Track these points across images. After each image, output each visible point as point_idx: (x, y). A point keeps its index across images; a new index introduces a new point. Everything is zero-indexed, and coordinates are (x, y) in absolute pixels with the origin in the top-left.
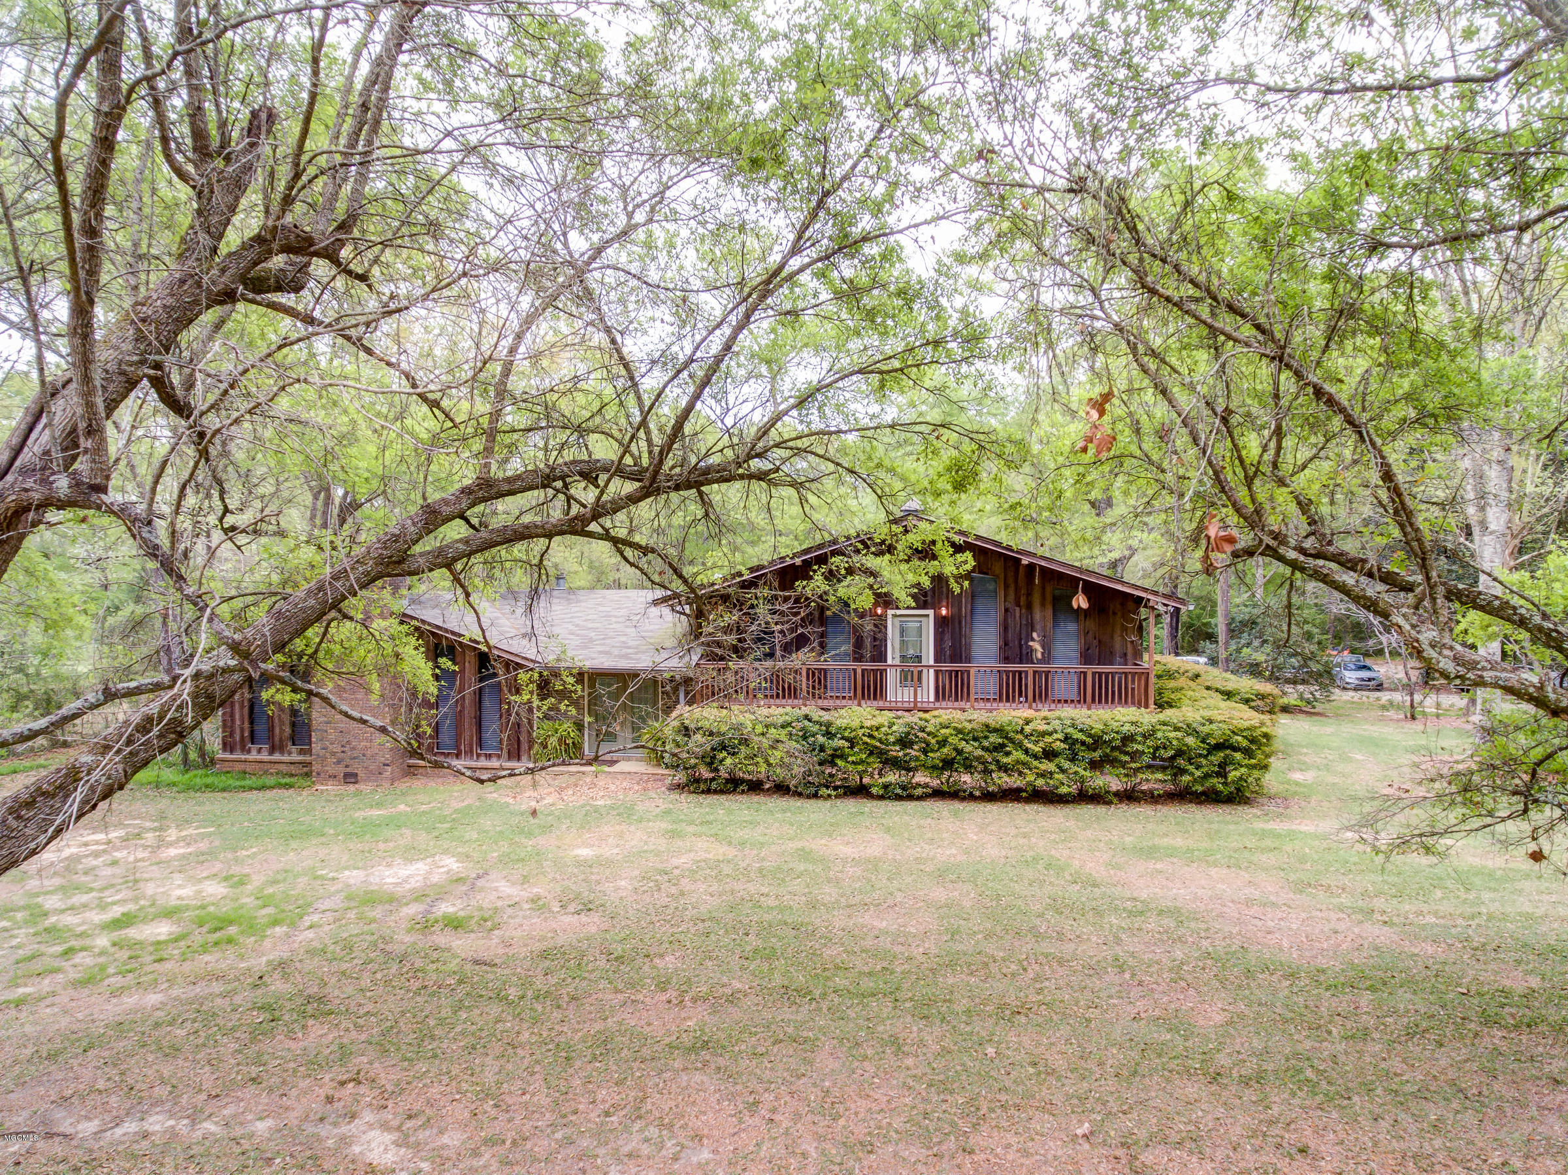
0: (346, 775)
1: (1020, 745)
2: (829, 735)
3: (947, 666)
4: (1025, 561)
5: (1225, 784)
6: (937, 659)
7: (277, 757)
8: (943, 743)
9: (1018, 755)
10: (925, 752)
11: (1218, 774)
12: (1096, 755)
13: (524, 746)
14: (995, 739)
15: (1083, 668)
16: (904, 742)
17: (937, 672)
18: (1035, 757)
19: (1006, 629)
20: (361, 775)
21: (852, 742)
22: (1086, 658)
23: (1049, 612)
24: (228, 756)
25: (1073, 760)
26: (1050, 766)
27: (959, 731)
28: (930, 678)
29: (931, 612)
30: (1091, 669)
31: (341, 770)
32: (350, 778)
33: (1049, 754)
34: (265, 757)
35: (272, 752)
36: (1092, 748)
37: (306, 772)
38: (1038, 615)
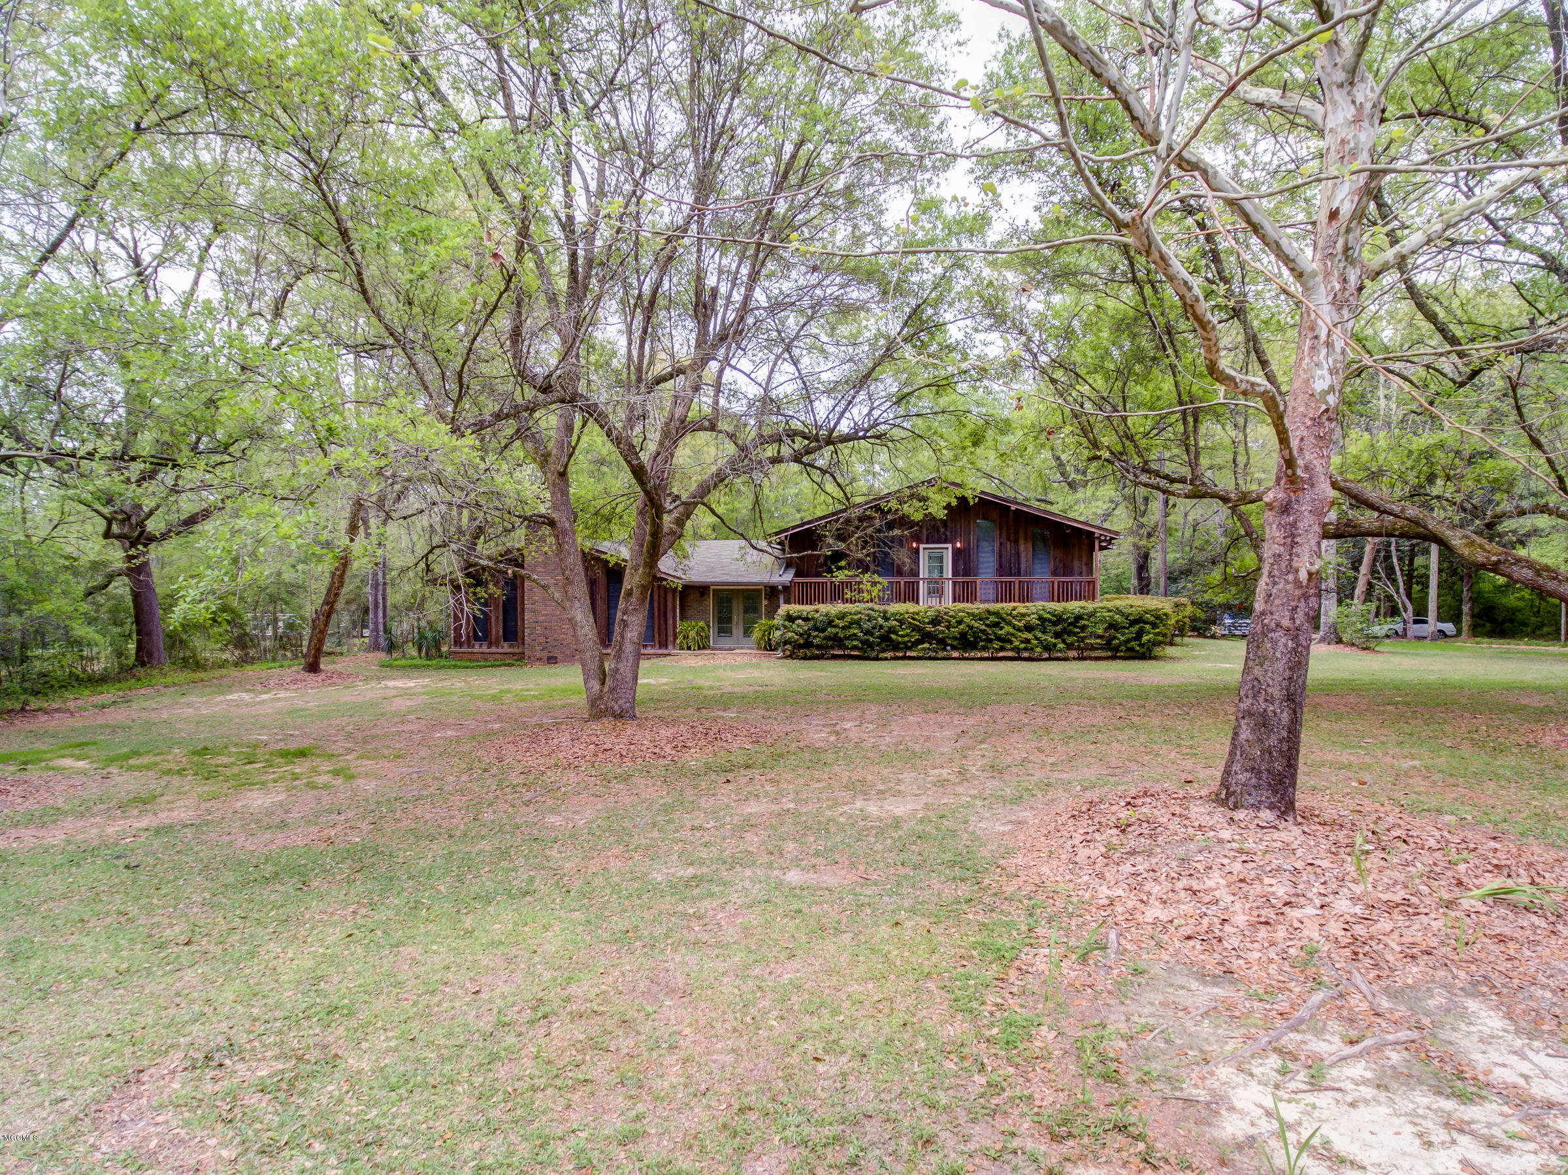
0: (549, 658)
1: (1009, 623)
2: (886, 619)
3: (961, 579)
4: (1013, 507)
5: (1140, 645)
6: (955, 573)
7: (494, 650)
8: (960, 622)
9: (1008, 629)
10: (948, 628)
11: (1135, 639)
12: (1059, 628)
13: (671, 639)
14: (993, 619)
15: (1053, 579)
16: (935, 621)
17: (954, 583)
18: (1019, 630)
19: (1000, 556)
20: (560, 657)
21: (901, 622)
22: (1055, 573)
23: (1030, 545)
24: (458, 649)
25: (1044, 633)
26: (1030, 636)
27: (973, 615)
28: (949, 587)
29: (950, 546)
30: (1057, 579)
31: (545, 655)
32: (552, 660)
33: (1029, 628)
34: (485, 649)
35: (490, 646)
36: (1055, 624)
37: (520, 657)
38: (1022, 547)
